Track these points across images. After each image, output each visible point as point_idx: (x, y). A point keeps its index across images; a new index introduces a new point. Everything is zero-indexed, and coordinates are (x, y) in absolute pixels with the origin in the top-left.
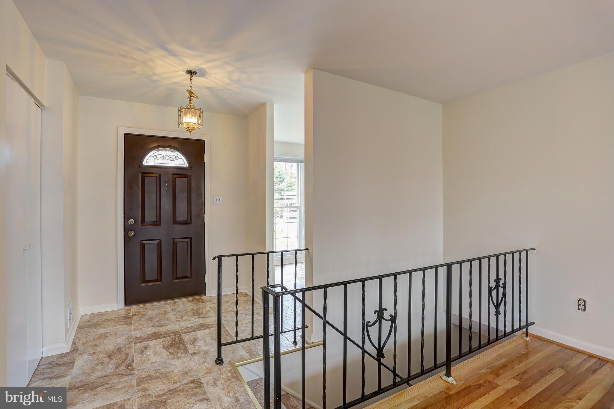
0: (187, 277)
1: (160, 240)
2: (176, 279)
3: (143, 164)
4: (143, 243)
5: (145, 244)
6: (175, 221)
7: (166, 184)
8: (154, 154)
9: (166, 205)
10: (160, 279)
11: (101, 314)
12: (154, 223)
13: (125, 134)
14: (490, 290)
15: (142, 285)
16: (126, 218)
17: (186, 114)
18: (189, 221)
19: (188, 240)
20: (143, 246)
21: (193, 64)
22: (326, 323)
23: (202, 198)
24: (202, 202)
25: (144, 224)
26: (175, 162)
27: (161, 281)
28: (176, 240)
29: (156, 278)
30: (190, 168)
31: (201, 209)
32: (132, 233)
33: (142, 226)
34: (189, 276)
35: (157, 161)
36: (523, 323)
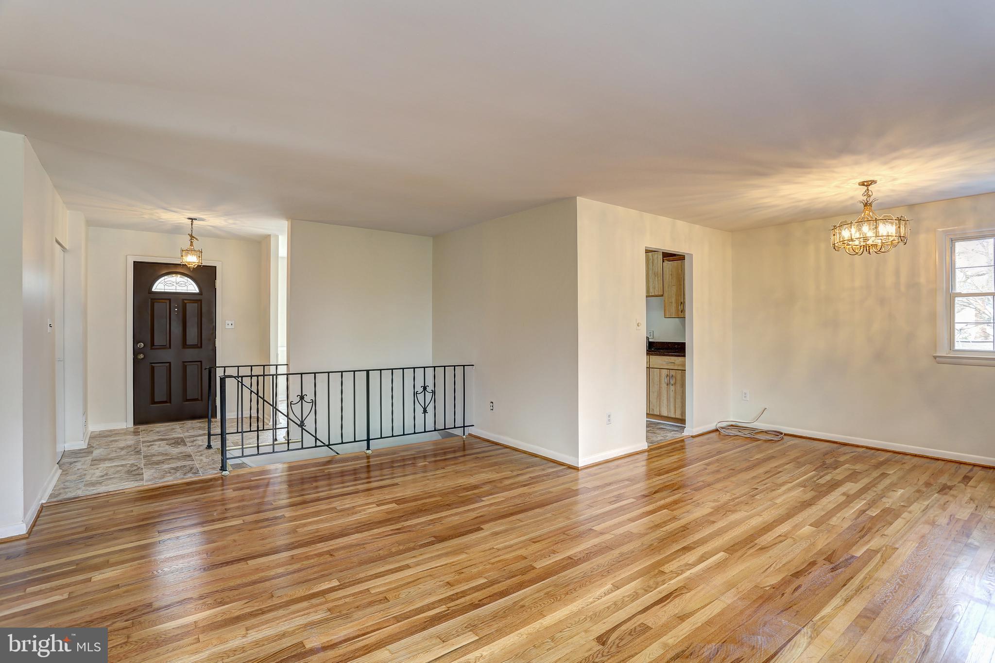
0: (197, 400)
1: (170, 363)
2: (186, 401)
3: (153, 290)
4: (152, 366)
5: (155, 367)
6: (185, 345)
7: (176, 310)
8: (163, 281)
9: (177, 329)
10: (169, 400)
11: (111, 431)
12: (163, 347)
13: (134, 262)
14: (415, 394)
15: (151, 405)
16: (135, 341)
17: (186, 255)
18: (199, 345)
19: (200, 363)
20: (153, 368)
21: (193, 216)
22: (264, 400)
23: (213, 322)
24: (214, 327)
25: (153, 347)
26: (185, 288)
27: (170, 402)
28: (186, 364)
29: (165, 399)
30: (200, 293)
31: (212, 334)
32: (142, 356)
33: (151, 349)
34: (200, 398)
35: (166, 287)
36: (459, 423)
